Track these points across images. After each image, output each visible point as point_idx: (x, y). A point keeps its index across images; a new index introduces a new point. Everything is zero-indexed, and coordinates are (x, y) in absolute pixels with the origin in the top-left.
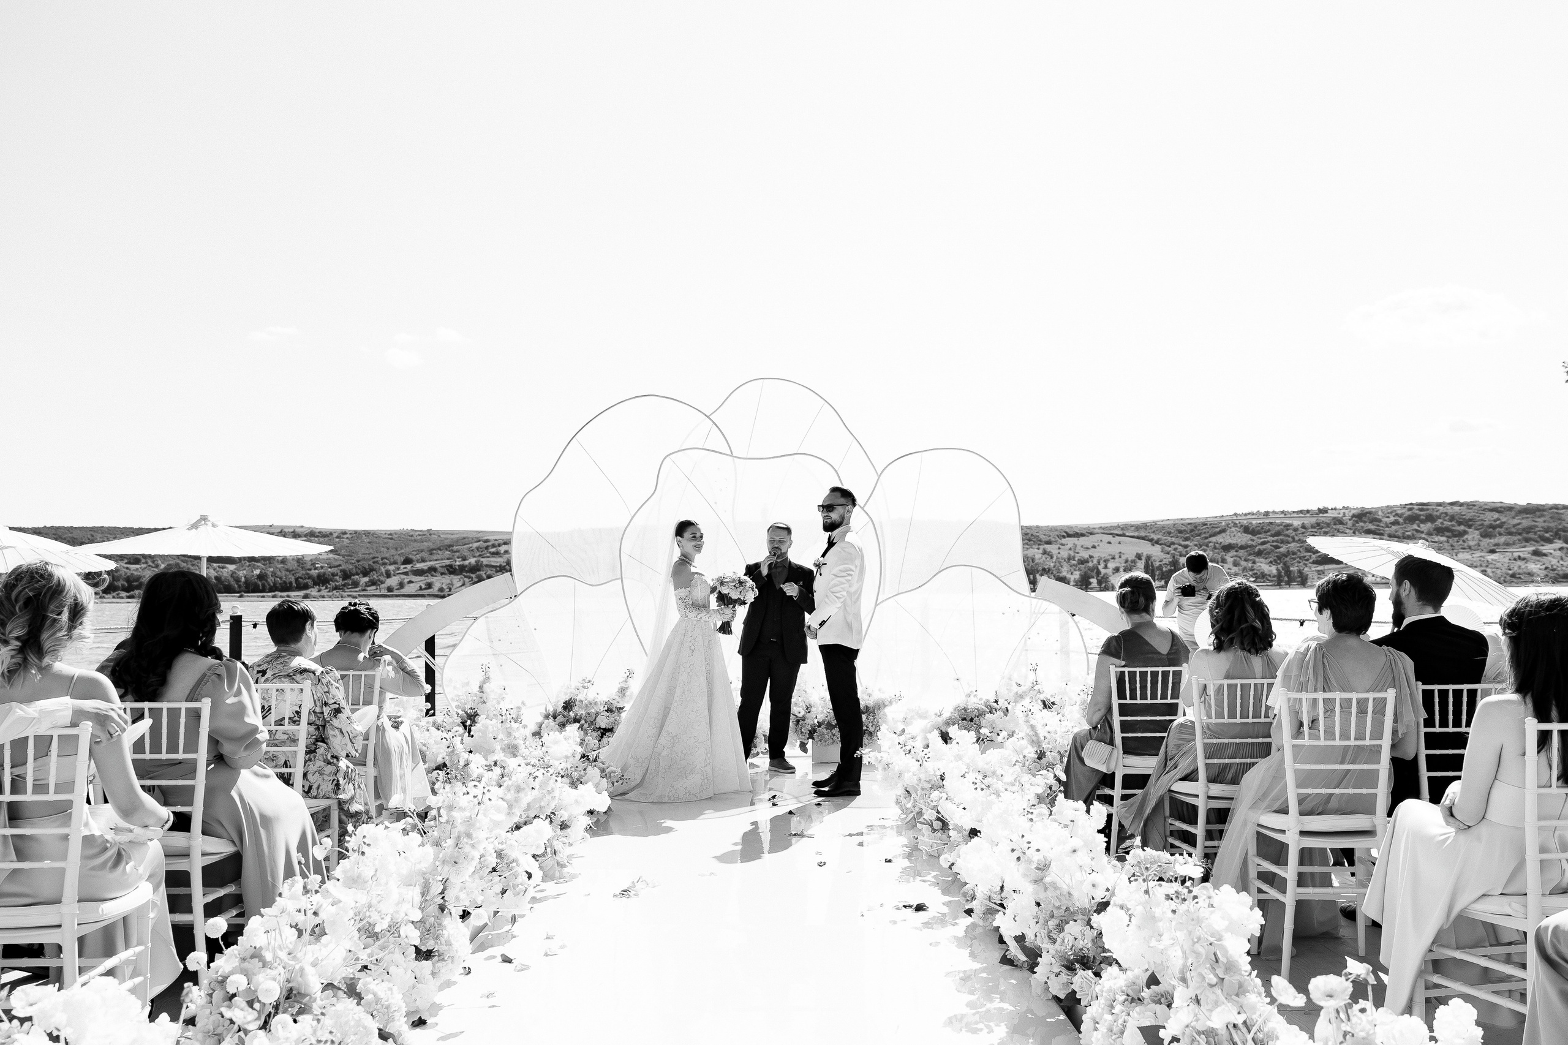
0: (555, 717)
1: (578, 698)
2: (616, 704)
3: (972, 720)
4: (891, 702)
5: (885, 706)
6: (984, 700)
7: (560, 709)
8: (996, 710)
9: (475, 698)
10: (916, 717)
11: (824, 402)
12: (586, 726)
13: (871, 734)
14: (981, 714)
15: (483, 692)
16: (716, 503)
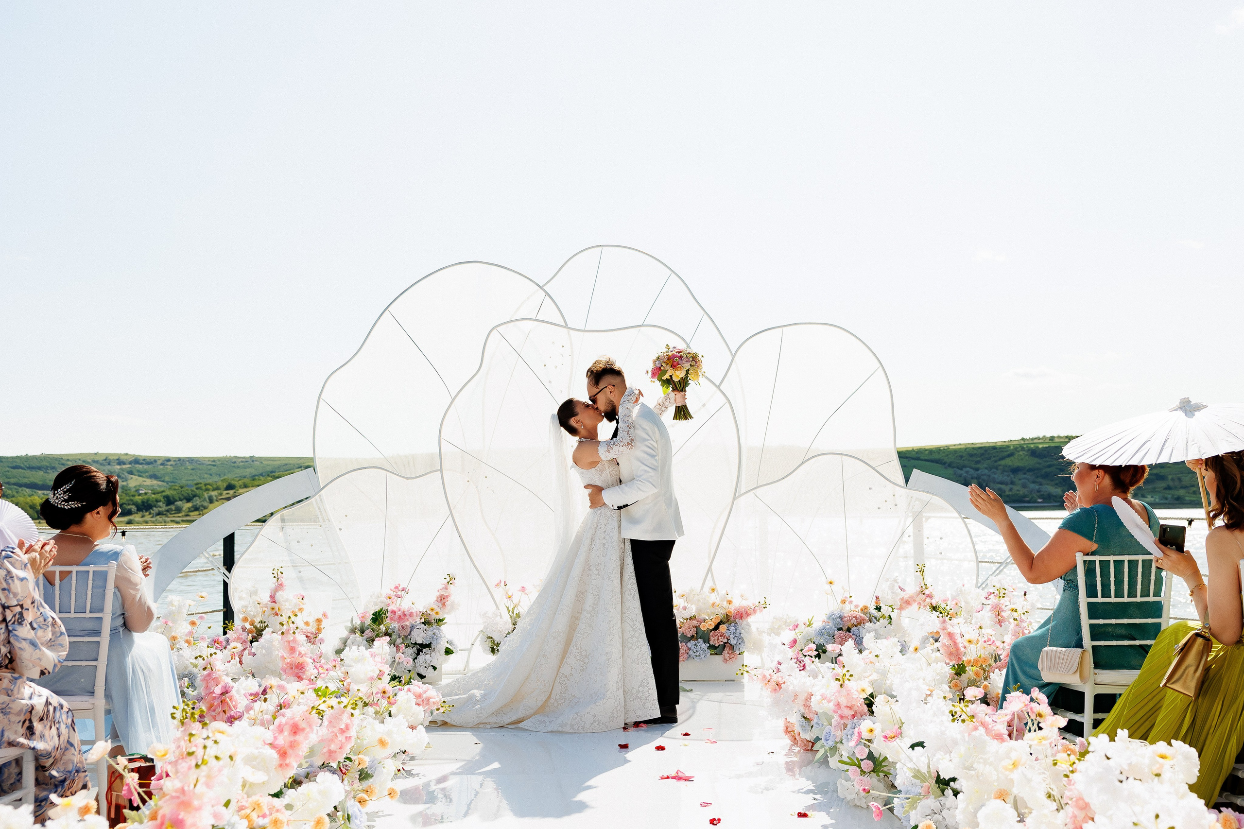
0: (362, 632)
1: (390, 608)
2: (434, 616)
3: (849, 630)
4: (755, 611)
5: (748, 615)
6: (861, 606)
7: (368, 622)
8: (876, 618)
9: (265, 609)
10: (784, 626)
11: (670, 272)
12: (399, 641)
13: (732, 647)
14: (860, 623)
15: (274, 602)
16: (550, 382)
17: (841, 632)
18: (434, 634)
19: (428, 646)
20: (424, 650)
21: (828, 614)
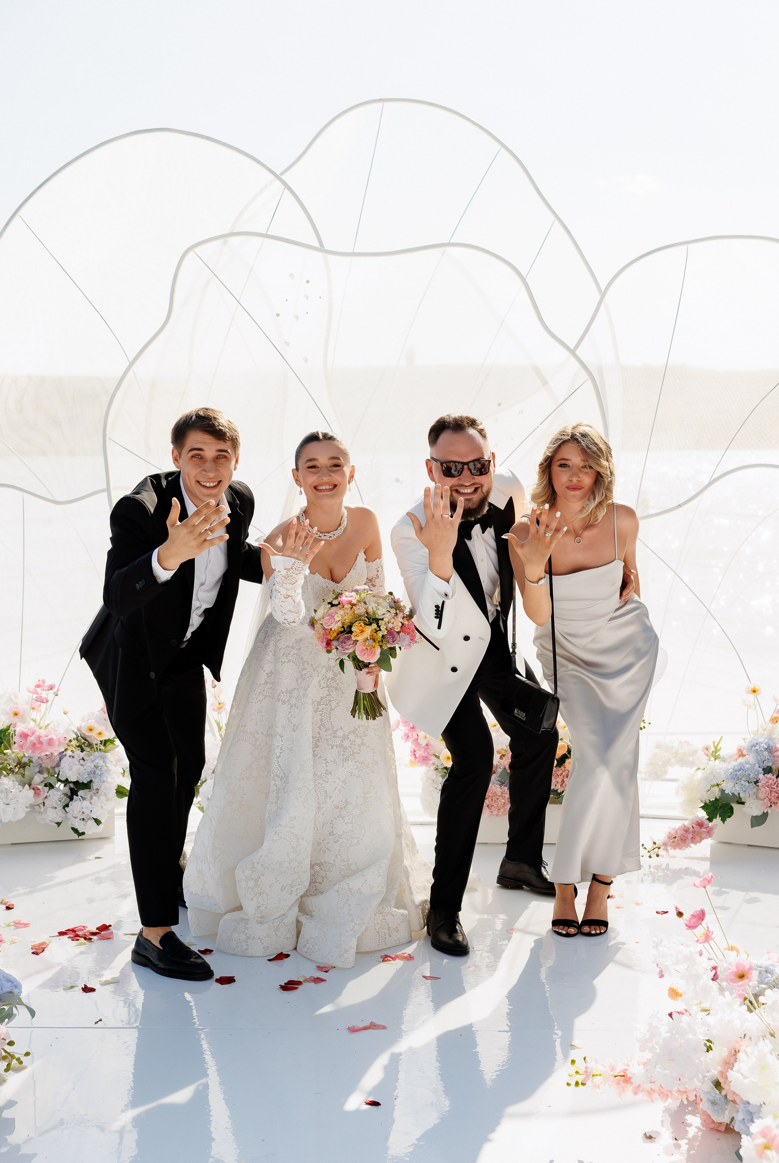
2: (96, 738)
11: (499, 146)
12: (38, 779)
17: (769, 776)
18: (96, 767)
19: (87, 786)
20: (81, 793)
21: (748, 741)
